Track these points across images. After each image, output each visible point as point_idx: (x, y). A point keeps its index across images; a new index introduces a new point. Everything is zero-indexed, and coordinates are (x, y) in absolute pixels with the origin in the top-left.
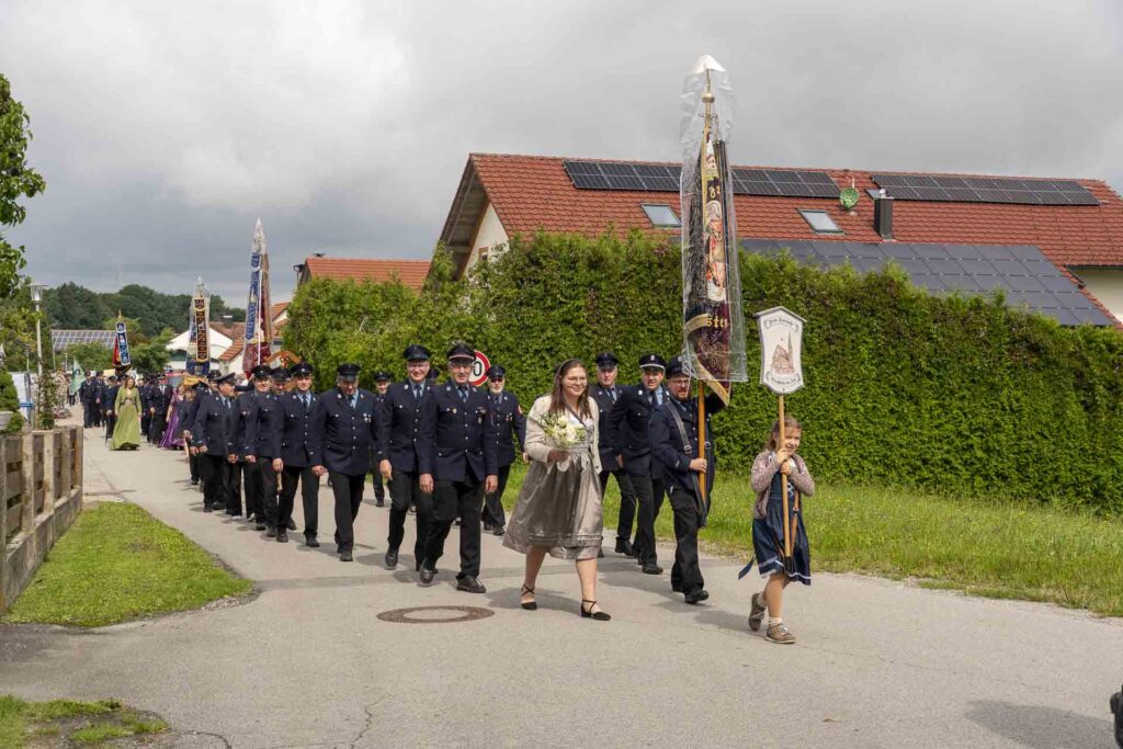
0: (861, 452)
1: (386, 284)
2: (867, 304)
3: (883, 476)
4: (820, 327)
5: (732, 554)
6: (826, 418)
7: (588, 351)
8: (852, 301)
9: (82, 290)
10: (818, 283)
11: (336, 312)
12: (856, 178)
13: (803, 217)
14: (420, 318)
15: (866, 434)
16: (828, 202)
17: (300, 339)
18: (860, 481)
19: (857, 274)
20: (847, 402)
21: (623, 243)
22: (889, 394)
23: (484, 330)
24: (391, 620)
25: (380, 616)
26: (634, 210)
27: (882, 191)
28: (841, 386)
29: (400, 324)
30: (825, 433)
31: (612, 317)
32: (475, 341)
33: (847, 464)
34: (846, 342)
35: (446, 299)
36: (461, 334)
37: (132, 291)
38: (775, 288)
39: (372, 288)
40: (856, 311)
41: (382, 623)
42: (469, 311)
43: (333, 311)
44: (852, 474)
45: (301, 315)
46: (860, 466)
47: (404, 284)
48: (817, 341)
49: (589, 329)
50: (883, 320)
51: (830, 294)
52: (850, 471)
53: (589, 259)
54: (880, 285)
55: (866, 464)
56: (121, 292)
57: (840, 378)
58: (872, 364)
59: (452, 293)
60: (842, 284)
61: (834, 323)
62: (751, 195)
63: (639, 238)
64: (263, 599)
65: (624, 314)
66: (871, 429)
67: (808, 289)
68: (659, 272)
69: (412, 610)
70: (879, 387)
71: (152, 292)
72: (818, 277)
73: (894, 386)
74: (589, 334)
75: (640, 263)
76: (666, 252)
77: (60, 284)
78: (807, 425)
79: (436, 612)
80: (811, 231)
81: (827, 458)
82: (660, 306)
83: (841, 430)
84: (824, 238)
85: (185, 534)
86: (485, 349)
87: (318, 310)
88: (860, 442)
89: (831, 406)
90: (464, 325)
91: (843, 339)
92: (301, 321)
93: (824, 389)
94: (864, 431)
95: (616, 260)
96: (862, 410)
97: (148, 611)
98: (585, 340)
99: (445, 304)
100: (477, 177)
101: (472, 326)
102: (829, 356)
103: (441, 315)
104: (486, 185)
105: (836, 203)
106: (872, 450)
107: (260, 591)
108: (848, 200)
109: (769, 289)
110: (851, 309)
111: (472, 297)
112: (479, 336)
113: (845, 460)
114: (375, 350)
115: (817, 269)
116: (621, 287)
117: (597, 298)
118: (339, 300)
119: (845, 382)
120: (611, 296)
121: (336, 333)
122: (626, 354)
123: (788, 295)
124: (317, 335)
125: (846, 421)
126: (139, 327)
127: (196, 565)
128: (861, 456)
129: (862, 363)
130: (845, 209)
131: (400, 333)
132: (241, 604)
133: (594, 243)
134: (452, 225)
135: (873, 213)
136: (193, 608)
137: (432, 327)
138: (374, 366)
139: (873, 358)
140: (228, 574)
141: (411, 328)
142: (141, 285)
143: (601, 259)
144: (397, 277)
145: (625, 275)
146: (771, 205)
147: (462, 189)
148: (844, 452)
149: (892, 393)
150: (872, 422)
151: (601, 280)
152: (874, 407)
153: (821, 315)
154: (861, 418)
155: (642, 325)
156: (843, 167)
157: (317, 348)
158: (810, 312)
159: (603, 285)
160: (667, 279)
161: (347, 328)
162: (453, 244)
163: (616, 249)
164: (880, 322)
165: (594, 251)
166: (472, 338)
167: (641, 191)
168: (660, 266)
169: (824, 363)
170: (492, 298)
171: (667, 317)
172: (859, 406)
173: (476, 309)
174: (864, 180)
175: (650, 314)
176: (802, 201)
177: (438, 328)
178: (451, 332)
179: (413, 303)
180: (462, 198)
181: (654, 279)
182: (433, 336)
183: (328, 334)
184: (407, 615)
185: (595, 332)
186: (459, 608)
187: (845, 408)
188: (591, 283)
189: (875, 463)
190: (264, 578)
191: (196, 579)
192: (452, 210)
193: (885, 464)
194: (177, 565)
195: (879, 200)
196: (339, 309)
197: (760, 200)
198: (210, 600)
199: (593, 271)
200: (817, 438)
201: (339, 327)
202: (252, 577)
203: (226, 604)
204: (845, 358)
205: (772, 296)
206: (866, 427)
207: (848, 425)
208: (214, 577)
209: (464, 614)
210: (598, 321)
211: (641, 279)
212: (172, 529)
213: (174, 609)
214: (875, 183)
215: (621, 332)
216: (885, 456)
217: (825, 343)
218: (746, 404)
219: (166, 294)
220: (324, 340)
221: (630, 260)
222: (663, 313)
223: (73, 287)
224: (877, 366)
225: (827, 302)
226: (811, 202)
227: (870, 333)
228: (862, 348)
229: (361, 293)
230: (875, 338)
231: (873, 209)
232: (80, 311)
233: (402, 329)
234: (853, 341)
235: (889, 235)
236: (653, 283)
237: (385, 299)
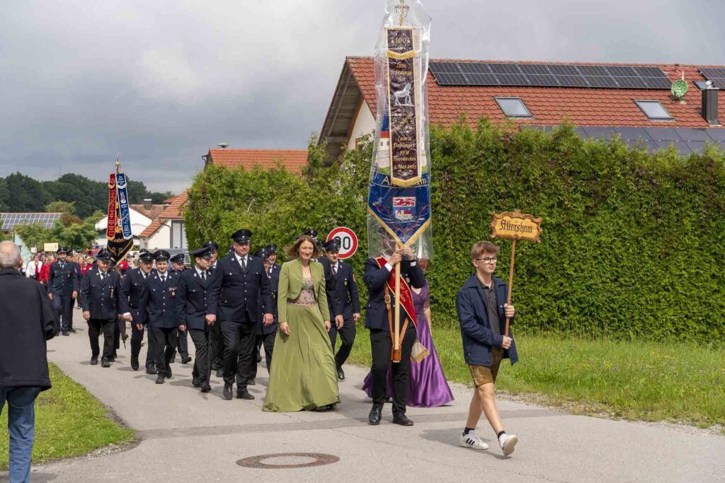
0: (686, 312)
1: (272, 170)
2: (690, 183)
3: (706, 333)
4: (648, 203)
5: (560, 404)
6: (654, 283)
7: (443, 226)
8: (677, 180)
9: (27, 178)
10: (645, 165)
11: (229, 195)
12: (686, 71)
13: (638, 106)
14: (298, 200)
15: (690, 297)
16: (660, 93)
17: (199, 219)
18: (684, 338)
19: (682, 156)
20: (673, 269)
21: (473, 132)
22: (710, 262)
23: (352, 210)
24: (248, 465)
25: (239, 463)
26: (489, 103)
27: (709, 83)
28: (667, 254)
29: (281, 205)
30: (653, 296)
31: (464, 196)
32: (344, 219)
33: (674, 323)
34: (671, 217)
35: (319, 183)
36: (333, 213)
37: (69, 179)
38: (608, 169)
39: (259, 174)
40: (680, 188)
41: (241, 468)
42: (339, 193)
43: (225, 194)
44: (678, 332)
45: (200, 198)
46: (685, 325)
47: (287, 169)
48: (645, 215)
49: (443, 207)
50: (705, 196)
51: (657, 174)
52: (677, 329)
53: (443, 146)
54: (701, 165)
55: (691, 323)
56: (60, 180)
57: (667, 247)
58: (695, 235)
59: (325, 177)
60: (667, 166)
61: (660, 199)
62: (592, 88)
63: (487, 127)
64: (142, 447)
65: (474, 194)
66: (695, 292)
67: (637, 170)
68: (504, 157)
69: (268, 456)
70: (702, 255)
71: (85, 179)
72: (645, 159)
73: (715, 254)
74: (443, 211)
75: (488, 149)
76: (511, 139)
77: (9, 175)
78: (638, 289)
79: (288, 458)
80: (646, 118)
81: (656, 318)
82: (506, 186)
83: (667, 294)
84: (657, 124)
85: (87, 389)
86: (353, 226)
87: (213, 193)
88: (685, 304)
89: (659, 272)
90: (335, 204)
91: (669, 213)
92: (199, 203)
93: (651, 257)
94: (688, 294)
95: (467, 147)
96: (686, 276)
97: (41, 457)
98: (440, 217)
99: (318, 188)
100: (352, 76)
101: (342, 206)
102: (657, 228)
103: (316, 196)
104: (360, 83)
105: (667, 93)
106: (695, 311)
107: (140, 440)
108: (678, 91)
109: (602, 171)
110: (675, 187)
111: (342, 181)
112: (348, 215)
113: (671, 320)
114: (259, 228)
115: (646, 152)
116: (472, 170)
117: (450, 180)
118: (231, 185)
119: (672, 251)
120: (463, 178)
121: (227, 213)
122: (477, 228)
123: (619, 175)
124: (213, 215)
125: (672, 285)
126: (74, 209)
127: (91, 416)
128: (686, 316)
129: (686, 234)
130: (676, 99)
131: (281, 213)
132: (122, 451)
133: (448, 132)
134: (332, 118)
135: (700, 103)
136: (80, 455)
137: (308, 208)
138: (259, 242)
139: (695, 230)
140: (117, 424)
141: (289, 208)
142: (76, 174)
143: (454, 146)
144: (282, 164)
145: (475, 159)
146: (610, 97)
147: (340, 87)
148: (671, 312)
149: (713, 260)
150: (695, 286)
151: (454, 164)
152: (697, 273)
153: (649, 192)
154: (686, 282)
155: (490, 203)
156: (673, 63)
157: (212, 226)
158: (639, 190)
159: (456, 169)
160: (511, 163)
161: (237, 209)
162: (332, 135)
163: (467, 138)
164: (701, 197)
165: (448, 140)
166: (341, 216)
167: (495, 86)
168: (506, 151)
169: (651, 234)
170: (359, 182)
171: (512, 196)
172: (684, 272)
173: (345, 190)
174: (692, 73)
175: (497, 193)
176: (637, 93)
177: (313, 208)
178: (324, 211)
179: (291, 186)
180: (340, 96)
181: (501, 163)
182: (308, 215)
183: (221, 214)
184: (263, 462)
185: (449, 210)
186: (310, 455)
187: (671, 273)
188: (446, 167)
189: (698, 322)
190: (147, 428)
191: (88, 428)
192: (332, 106)
193: (709, 324)
194: (74, 416)
195: (706, 90)
196: (230, 192)
197: (599, 92)
198: (97, 448)
199: (446, 157)
200: (646, 301)
201: (230, 209)
202: (136, 427)
203: (109, 451)
204: (670, 230)
205: (605, 176)
206: (691, 290)
207: (673, 288)
208: (104, 427)
209: (313, 460)
210: (451, 201)
211: (489, 163)
212: (77, 384)
213: (63, 456)
214: (703, 76)
215: (472, 209)
216: (708, 316)
217: (653, 217)
218: (583, 271)
219: (98, 181)
220: (218, 220)
221: (479, 147)
222: (509, 192)
223: (19, 176)
224: (700, 236)
225: (654, 181)
226: (644, 93)
227: (693, 208)
228: (686, 221)
229: (250, 178)
230: (697, 212)
231: (700, 98)
232: (25, 196)
233: (282, 209)
234: (677, 215)
235: (716, 121)
236: (499, 166)
237: (271, 183)
